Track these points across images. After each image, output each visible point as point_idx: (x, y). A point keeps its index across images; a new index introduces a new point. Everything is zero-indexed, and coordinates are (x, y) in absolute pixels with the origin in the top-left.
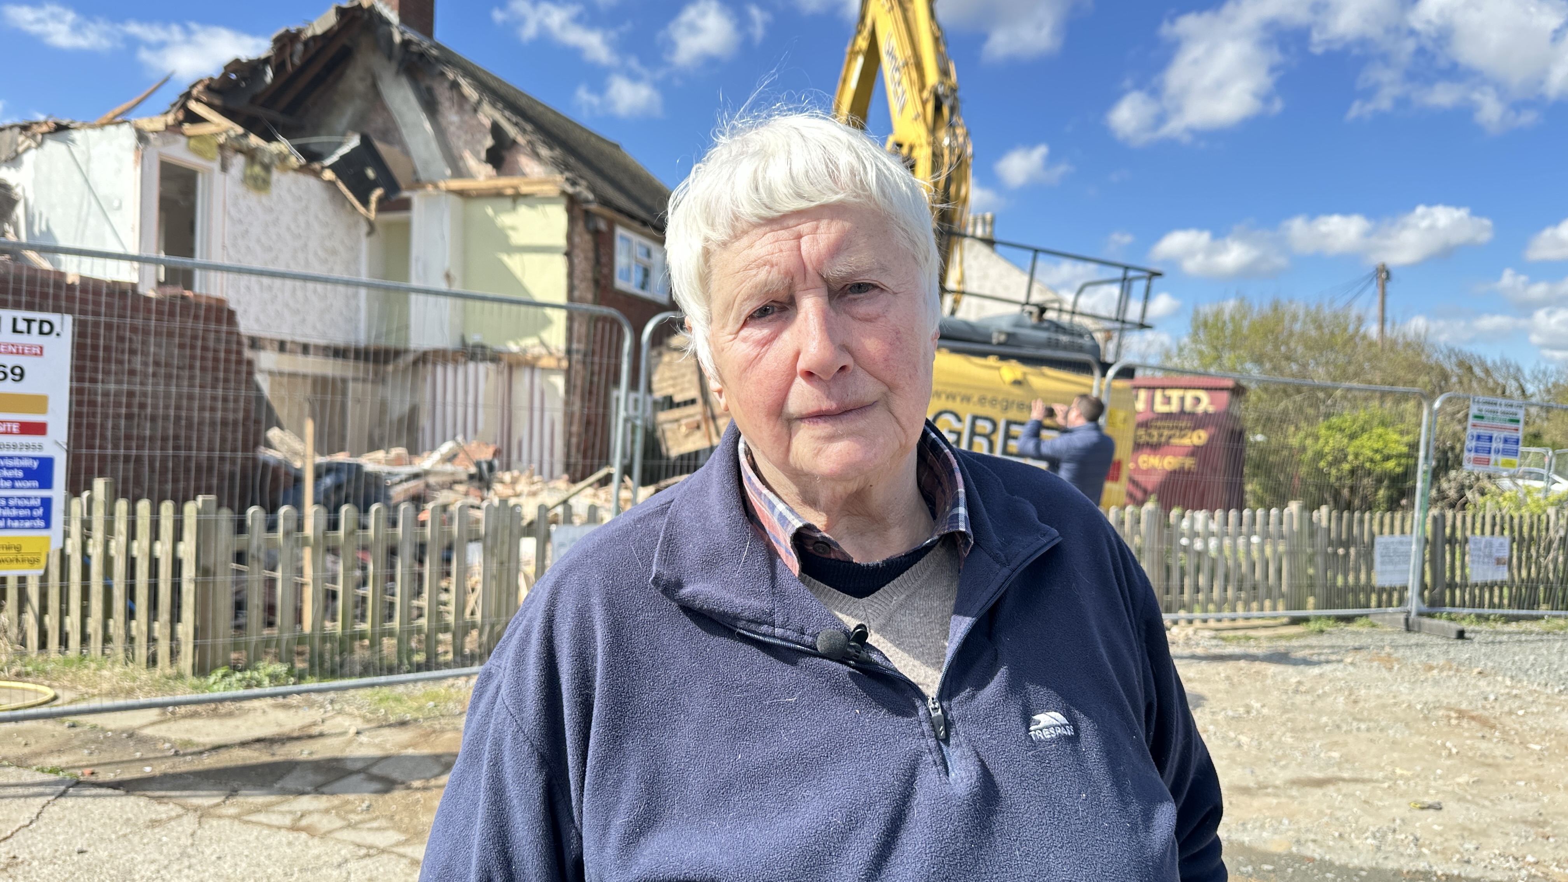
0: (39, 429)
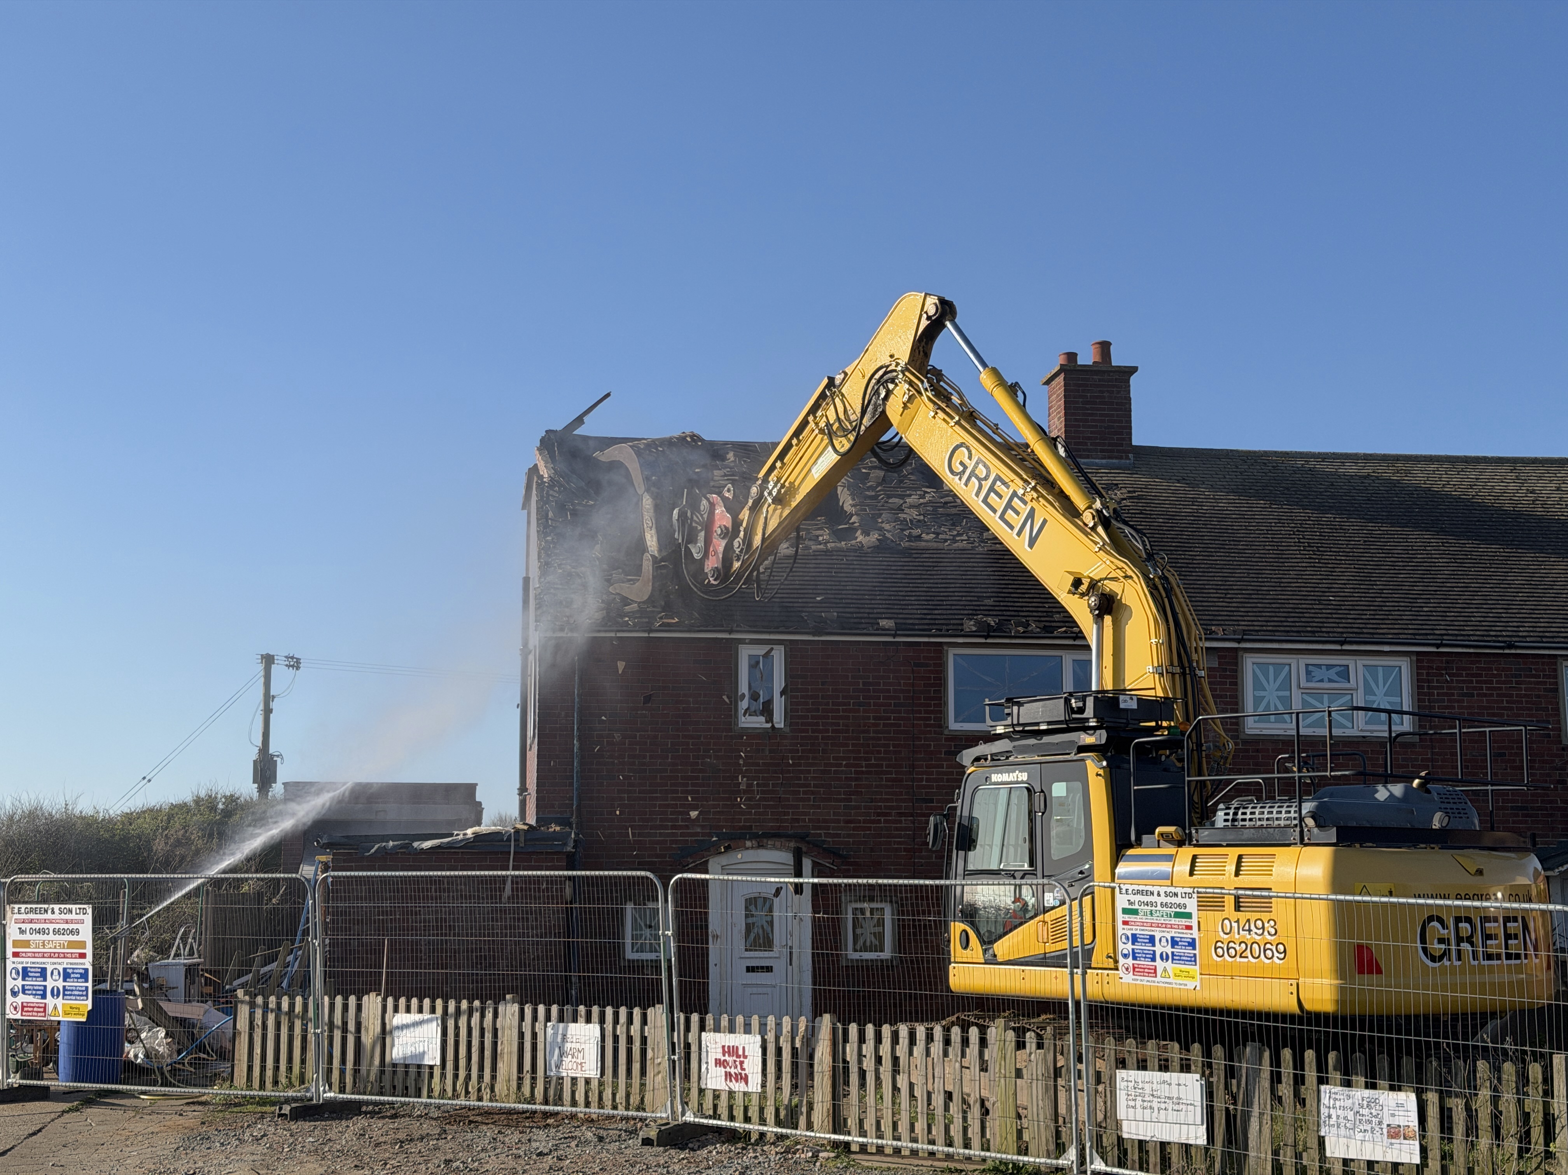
0: (83, 956)
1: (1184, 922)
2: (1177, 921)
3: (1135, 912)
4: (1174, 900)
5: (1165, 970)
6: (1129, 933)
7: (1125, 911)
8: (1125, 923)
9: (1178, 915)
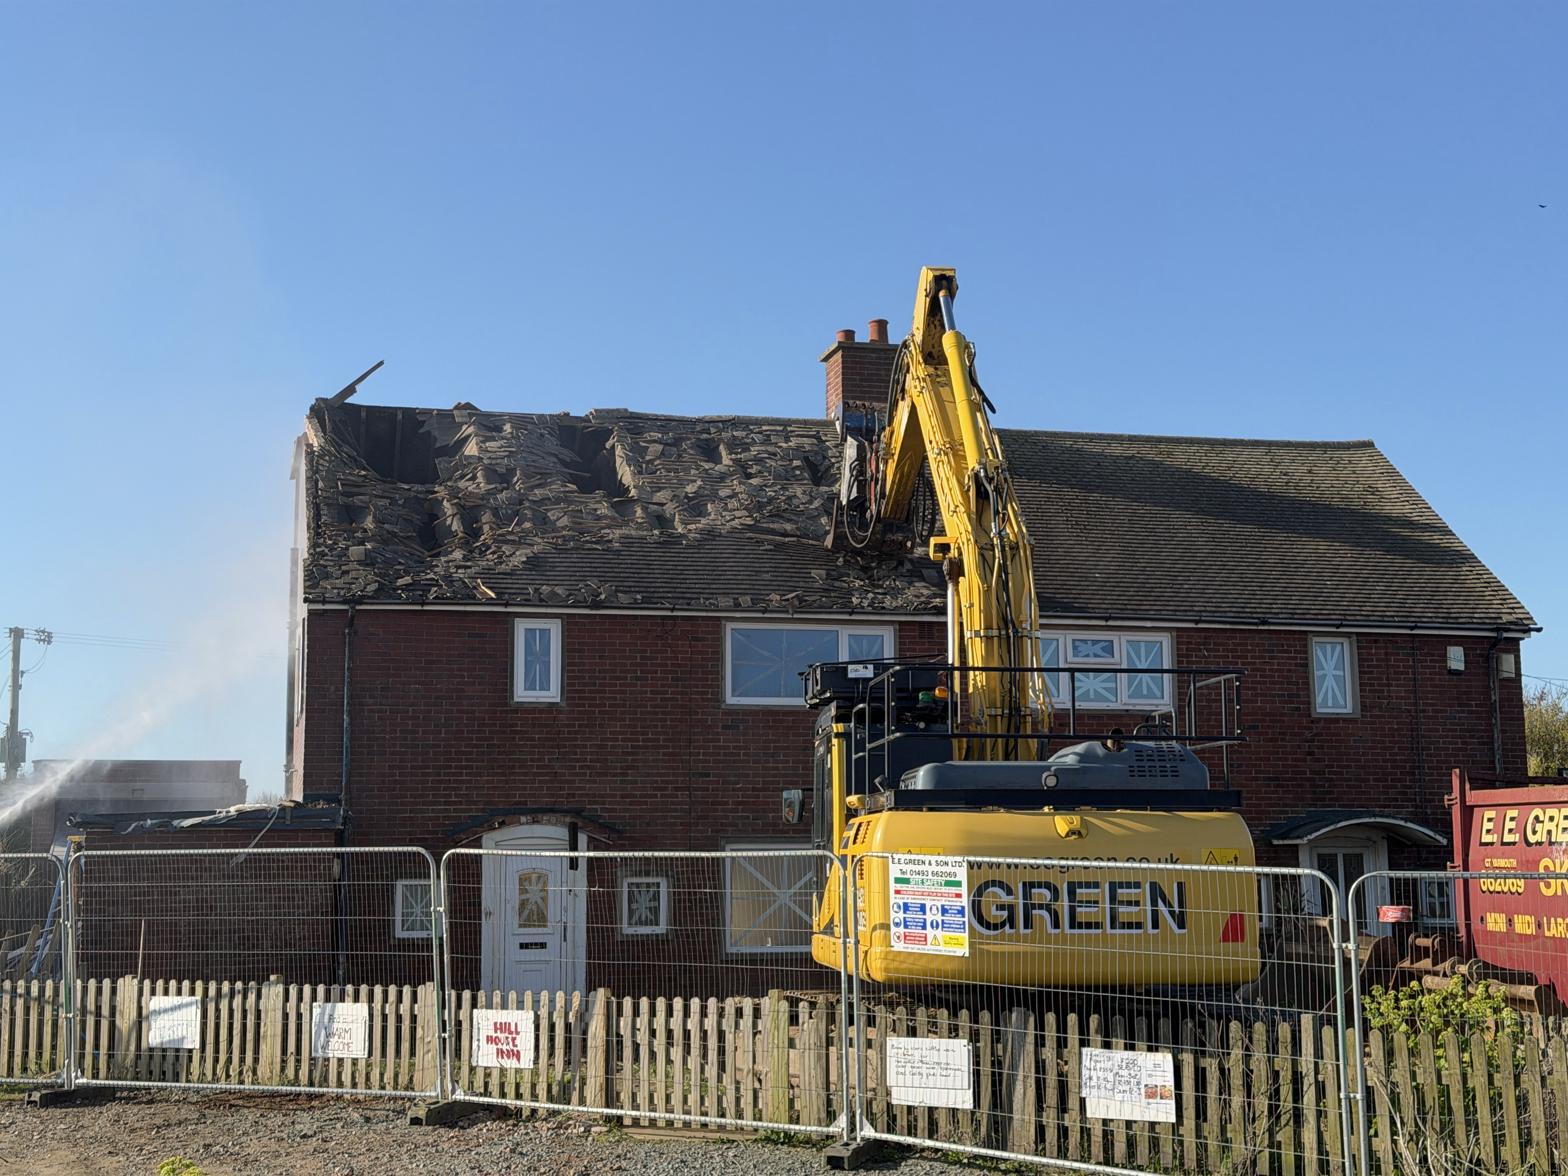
1: (954, 890)
2: (944, 889)
3: (907, 881)
4: (944, 869)
5: (935, 938)
6: (901, 903)
7: (898, 880)
8: (897, 892)
9: (948, 884)
